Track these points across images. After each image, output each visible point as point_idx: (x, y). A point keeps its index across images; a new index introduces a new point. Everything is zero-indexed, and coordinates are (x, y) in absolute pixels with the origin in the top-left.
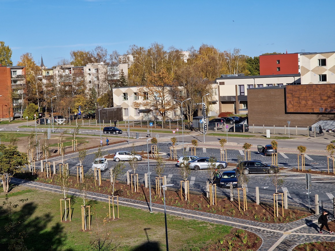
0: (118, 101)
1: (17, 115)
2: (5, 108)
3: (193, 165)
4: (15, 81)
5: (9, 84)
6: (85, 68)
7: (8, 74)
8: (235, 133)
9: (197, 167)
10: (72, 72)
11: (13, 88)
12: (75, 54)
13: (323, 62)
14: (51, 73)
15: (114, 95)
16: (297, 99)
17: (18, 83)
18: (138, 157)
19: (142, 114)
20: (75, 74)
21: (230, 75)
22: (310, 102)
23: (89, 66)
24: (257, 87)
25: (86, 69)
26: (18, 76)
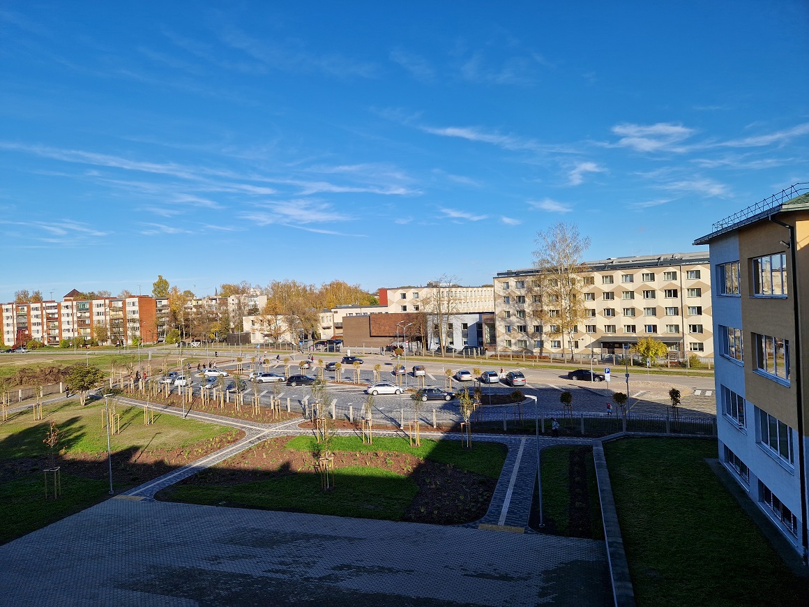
0: (247, 327)
1: (160, 339)
2: (149, 333)
3: (258, 378)
4: (160, 310)
5: (154, 313)
6: (229, 298)
7: (154, 304)
8: (328, 353)
9: (261, 381)
10: (218, 302)
11: (158, 316)
12: (224, 287)
13: (404, 296)
14: (200, 302)
15: (244, 322)
16: (378, 325)
17: (163, 311)
18: (225, 374)
19: (266, 338)
20: (219, 304)
21: (343, 306)
22: (387, 328)
23: (232, 297)
24: (348, 315)
25: (230, 300)
26: (163, 306)
